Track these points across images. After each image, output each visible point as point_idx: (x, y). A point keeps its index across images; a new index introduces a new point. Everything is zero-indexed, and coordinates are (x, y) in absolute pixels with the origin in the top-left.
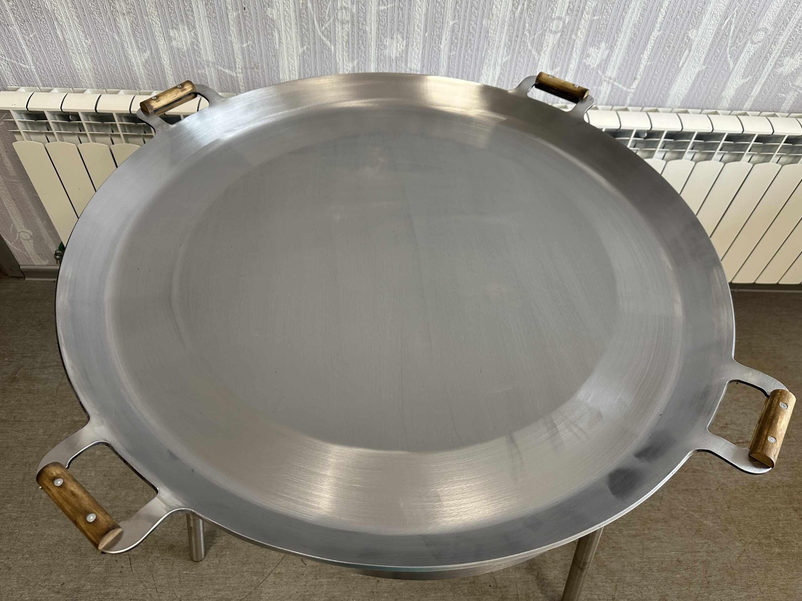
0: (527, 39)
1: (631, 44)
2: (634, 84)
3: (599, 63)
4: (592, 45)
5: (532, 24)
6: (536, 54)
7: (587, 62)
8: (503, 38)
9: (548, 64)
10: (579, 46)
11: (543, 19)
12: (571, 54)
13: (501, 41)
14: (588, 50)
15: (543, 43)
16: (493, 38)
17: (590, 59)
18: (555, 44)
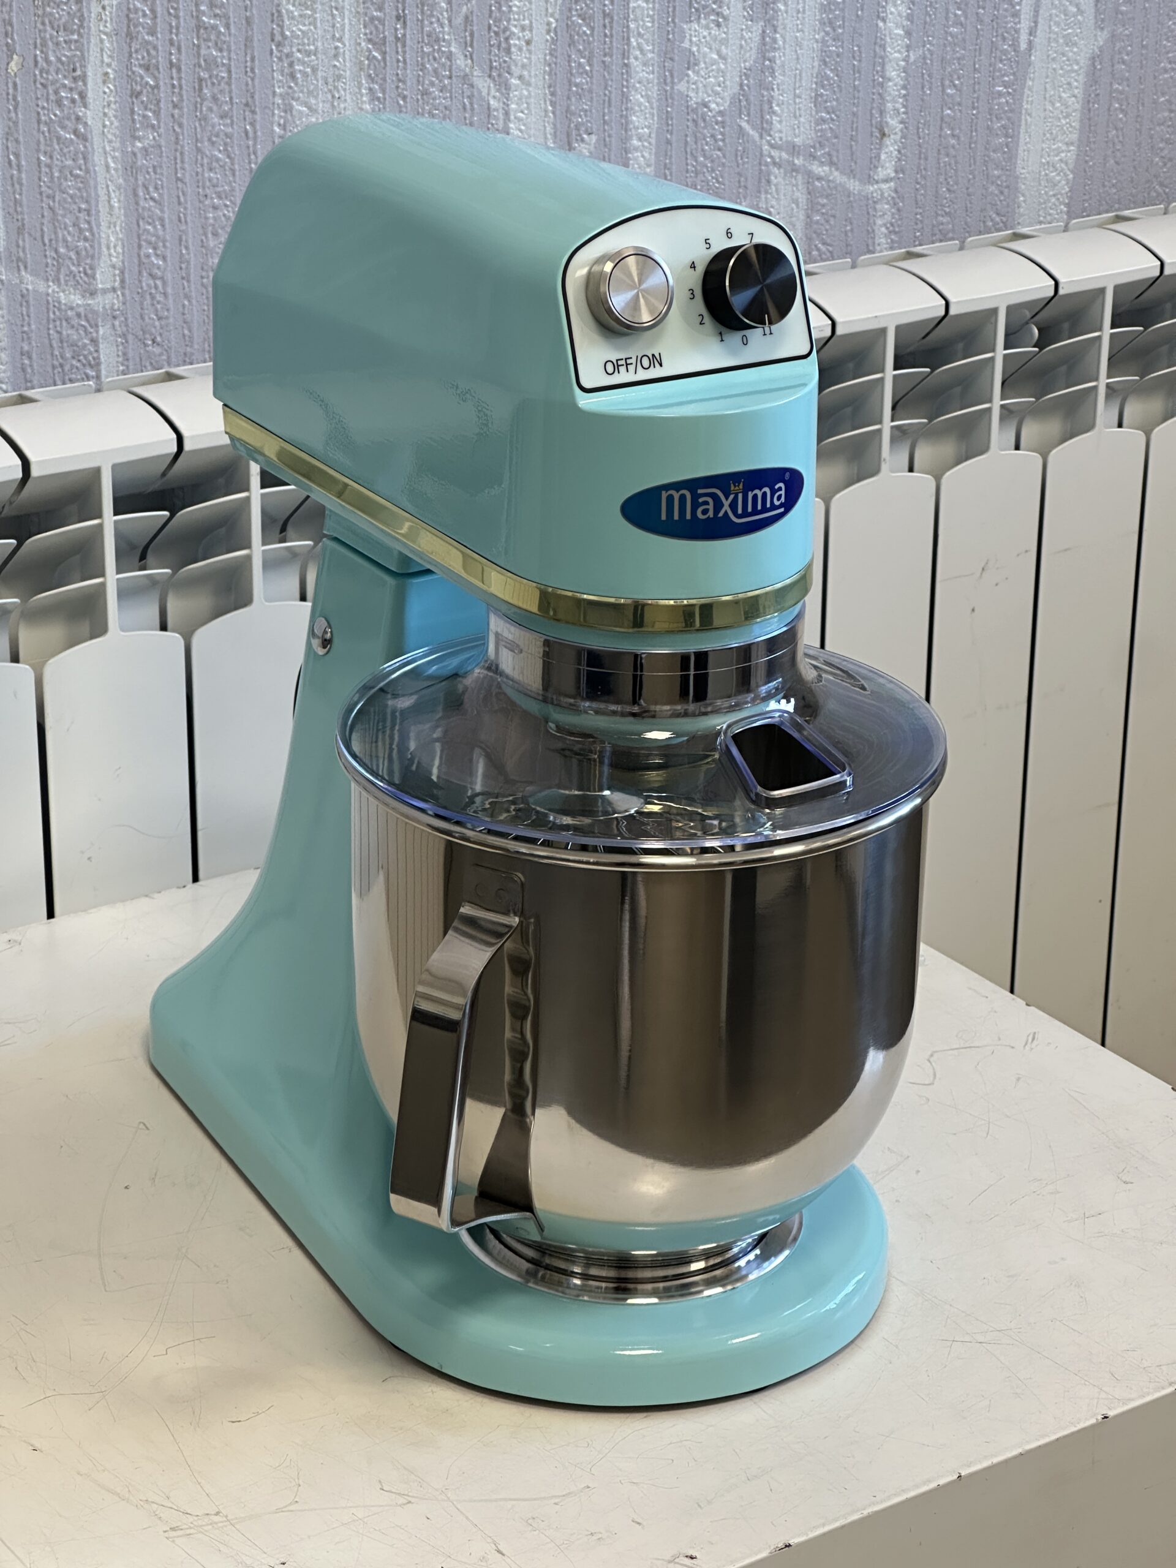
0: (442, 25)
2: (883, 157)
3: (736, 89)
4: (692, 13)
6: (492, 85)
7: (692, 94)
8: (347, 36)
10: (647, 21)
12: (626, 65)
13: (342, 50)
14: (683, 31)
15: (508, 33)
16: (306, 41)
17: (697, 73)
18: (555, 28)
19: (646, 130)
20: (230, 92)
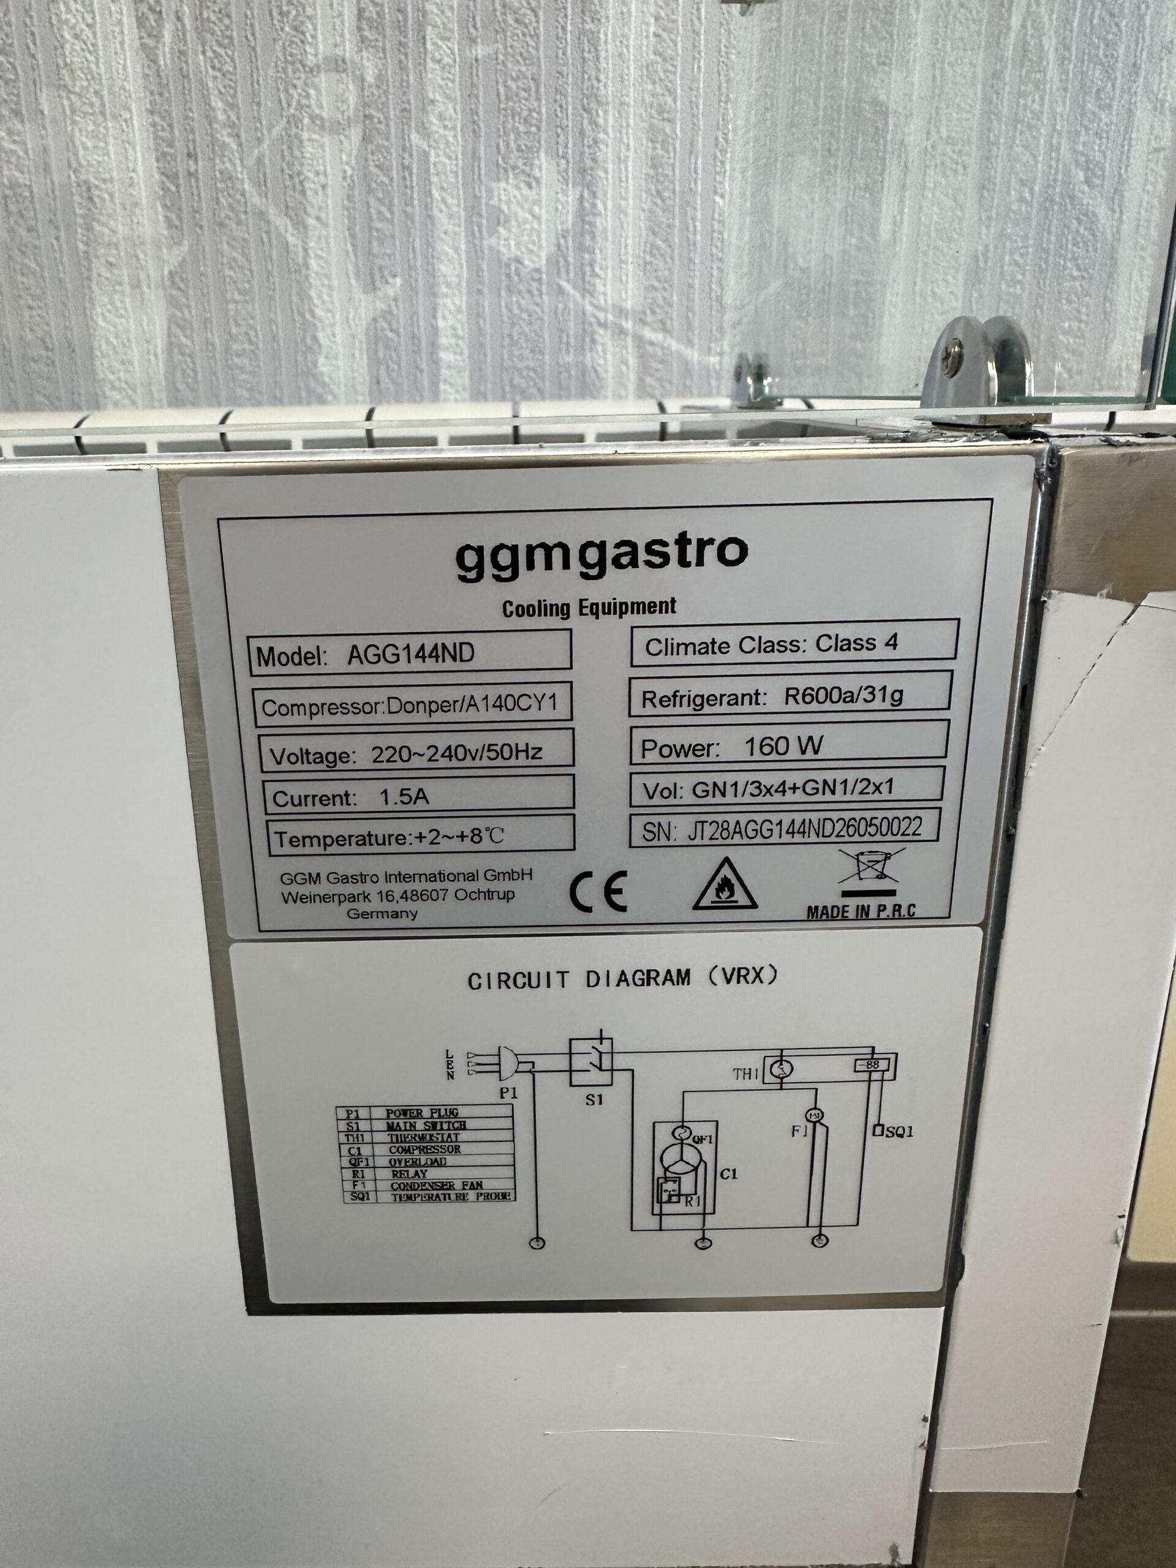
0: (234, 165)
1: (660, 152)
3: (553, 249)
4: (500, 171)
5: (234, 96)
6: (289, 224)
7: (503, 250)
8: (140, 168)
9: (351, 268)
10: (451, 176)
11: (271, 72)
12: (430, 217)
13: (136, 181)
14: (490, 191)
15: (302, 178)
16: (101, 169)
17: (510, 231)
18: (352, 176)
19: (454, 279)
20: (35, 210)
